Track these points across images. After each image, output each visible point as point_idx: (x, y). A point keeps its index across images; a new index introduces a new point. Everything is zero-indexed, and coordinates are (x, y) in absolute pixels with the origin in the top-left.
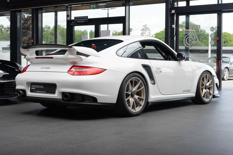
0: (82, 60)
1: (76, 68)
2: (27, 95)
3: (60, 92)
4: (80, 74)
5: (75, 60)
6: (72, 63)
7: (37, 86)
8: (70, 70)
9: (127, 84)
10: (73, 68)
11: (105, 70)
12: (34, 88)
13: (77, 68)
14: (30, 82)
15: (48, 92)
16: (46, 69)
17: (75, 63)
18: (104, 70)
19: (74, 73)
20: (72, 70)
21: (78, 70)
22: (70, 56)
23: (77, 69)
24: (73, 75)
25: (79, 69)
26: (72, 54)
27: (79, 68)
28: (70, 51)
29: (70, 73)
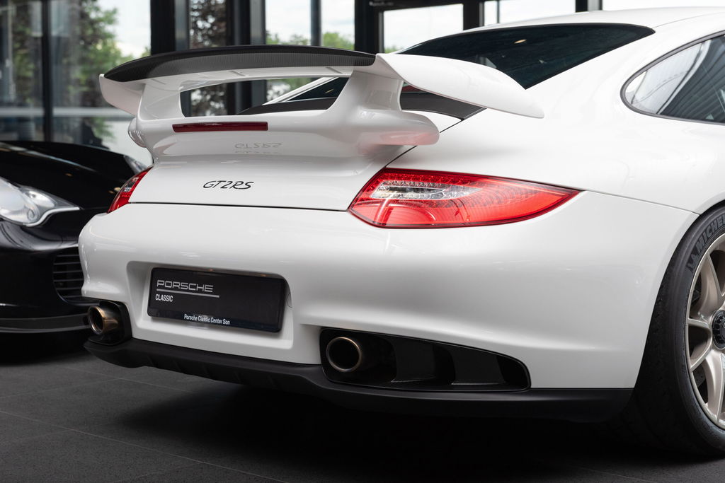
0: (432, 134)
1: (399, 183)
2: (136, 335)
3: (308, 327)
4: (426, 217)
5: (393, 139)
6: (375, 153)
7: (185, 286)
8: (364, 195)
9: (696, 274)
10: (381, 186)
11: (571, 193)
12: (169, 299)
13: (408, 184)
14: (149, 264)
15: (241, 324)
16: (230, 191)
17: (391, 152)
18: (563, 193)
19: (389, 211)
20: (377, 193)
21: (411, 196)
22: (365, 115)
23: (404, 190)
24: (383, 225)
25: (417, 190)
26: (373, 101)
27: (418, 185)
28: (362, 80)
29: (368, 211)
